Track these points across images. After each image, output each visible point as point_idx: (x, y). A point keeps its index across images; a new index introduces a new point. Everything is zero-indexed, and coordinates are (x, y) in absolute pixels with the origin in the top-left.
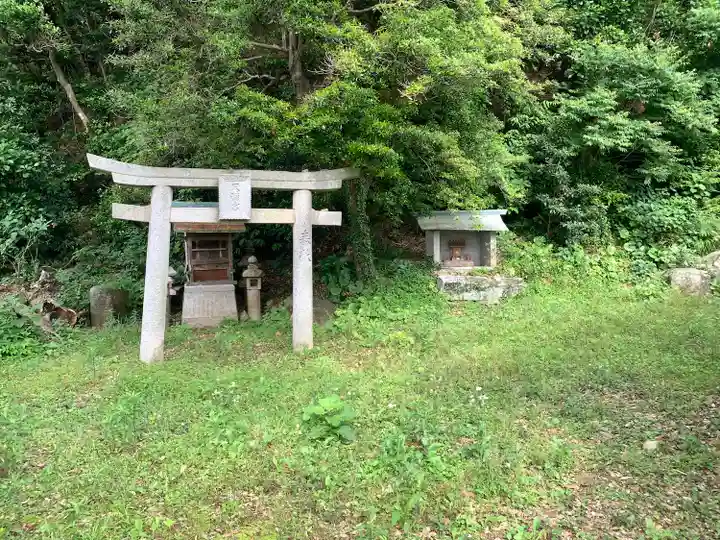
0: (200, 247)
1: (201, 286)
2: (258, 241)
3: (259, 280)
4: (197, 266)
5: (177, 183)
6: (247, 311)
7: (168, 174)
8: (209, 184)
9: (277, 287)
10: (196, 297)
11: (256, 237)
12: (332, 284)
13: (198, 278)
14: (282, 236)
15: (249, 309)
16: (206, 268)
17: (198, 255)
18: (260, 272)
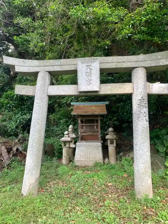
0: (85, 123)
1: (84, 143)
2: (116, 122)
3: (115, 141)
4: (84, 132)
5: (52, 69)
6: (108, 158)
7: (46, 64)
8: (72, 68)
9: (126, 146)
10: (82, 148)
11: (115, 121)
12: (158, 144)
13: (83, 139)
14: (128, 119)
15: (110, 157)
16: (88, 134)
17: (84, 127)
18: (115, 136)
